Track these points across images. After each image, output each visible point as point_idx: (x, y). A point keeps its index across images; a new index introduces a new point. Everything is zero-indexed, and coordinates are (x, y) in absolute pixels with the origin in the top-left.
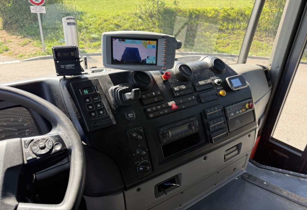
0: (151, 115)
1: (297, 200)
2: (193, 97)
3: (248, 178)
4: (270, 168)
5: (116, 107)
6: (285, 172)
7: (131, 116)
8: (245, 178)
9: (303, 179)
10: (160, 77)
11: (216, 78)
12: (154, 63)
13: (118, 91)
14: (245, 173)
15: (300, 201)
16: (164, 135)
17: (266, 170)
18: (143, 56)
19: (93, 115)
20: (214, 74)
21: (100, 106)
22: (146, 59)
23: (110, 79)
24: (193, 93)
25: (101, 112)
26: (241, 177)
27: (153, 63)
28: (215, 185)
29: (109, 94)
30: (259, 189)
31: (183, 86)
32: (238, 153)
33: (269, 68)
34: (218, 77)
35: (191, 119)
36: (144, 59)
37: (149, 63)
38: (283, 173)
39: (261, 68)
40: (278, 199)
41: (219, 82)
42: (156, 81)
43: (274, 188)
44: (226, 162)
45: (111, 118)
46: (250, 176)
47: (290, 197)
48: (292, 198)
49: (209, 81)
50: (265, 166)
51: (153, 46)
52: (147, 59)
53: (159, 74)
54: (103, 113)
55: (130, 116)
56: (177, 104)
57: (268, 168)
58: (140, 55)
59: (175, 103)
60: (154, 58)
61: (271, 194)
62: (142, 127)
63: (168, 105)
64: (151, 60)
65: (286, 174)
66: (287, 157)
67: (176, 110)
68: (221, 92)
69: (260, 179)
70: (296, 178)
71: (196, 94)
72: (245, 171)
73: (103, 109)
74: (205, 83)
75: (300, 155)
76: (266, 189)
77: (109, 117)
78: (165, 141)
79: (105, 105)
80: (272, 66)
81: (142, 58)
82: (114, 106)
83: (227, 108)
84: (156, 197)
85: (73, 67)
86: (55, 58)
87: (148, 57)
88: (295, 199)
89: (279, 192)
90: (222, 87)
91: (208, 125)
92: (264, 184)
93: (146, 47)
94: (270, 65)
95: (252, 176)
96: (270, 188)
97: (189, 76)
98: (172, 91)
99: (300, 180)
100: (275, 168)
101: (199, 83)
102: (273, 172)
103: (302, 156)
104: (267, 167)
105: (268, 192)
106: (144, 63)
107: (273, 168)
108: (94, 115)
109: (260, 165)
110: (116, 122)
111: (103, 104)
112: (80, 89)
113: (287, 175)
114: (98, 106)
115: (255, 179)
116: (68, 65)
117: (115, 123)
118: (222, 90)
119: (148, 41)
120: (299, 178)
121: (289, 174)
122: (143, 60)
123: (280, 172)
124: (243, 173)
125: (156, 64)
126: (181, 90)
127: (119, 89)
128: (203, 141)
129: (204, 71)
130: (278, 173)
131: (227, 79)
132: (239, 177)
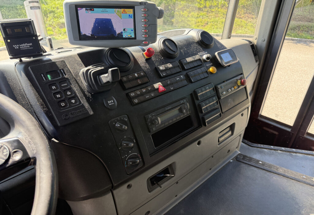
0: (136, 101)
1: (294, 176)
2: (182, 77)
3: (243, 159)
4: (262, 146)
5: (91, 94)
6: (278, 149)
7: (112, 103)
8: (241, 160)
9: (294, 154)
10: (142, 55)
11: (205, 53)
12: (133, 36)
13: (90, 73)
14: (239, 154)
15: (297, 177)
16: (153, 122)
17: (259, 149)
18: (118, 29)
19: (62, 105)
20: (202, 49)
21: (70, 93)
22: (122, 33)
23: (80, 60)
24: (181, 72)
25: (73, 101)
26: (236, 159)
27: (131, 36)
28: (210, 169)
29: (80, 78)
30: (256, 169)
31: (169, 64)
32: (232, 134)
33: (255, 42)
34: (207, 53)
35: (182, 102)
36: (120, 32)
37: (127, 37)
38: (275, 150)
39: (247, 42)
40: (275, 178)
41: (208, 58)
42: (137, 60)
43: (270, 166)
44: (220, 145)
45: (86, 108)
46: (245, 157)
47: (286, 174)
48: (289, 175)
49: (197, 57)
50: (256, 144)
51: (129, 15)
52: (123, 32)
53: (140, 52)
54: (76, 102)
55: (110, 103)
56: (164, 86)
57: (260, 147)
58: (114, 28)
59: (161, 85)
60: (132, 31)
61: (268, 173)
62: (126, 115)
63: (153, 87)
64: (129, 34)
65: (278, 150)
66: (276, 133)
67: (164, 93)
68: (211, 69)
69: (256, 159)
70: (288, 153)
71: (185, 72)
72: (239, 152)
73: (75, 97)
74: (194, 60)
75: (289, 130)
76: (262, 169)
77: (83, 106)
78: (154, 129)
79: (76, 92)
81: (118, 32)
82: (89, 93)
83: (219, 86)
84: (150, 192)
85: (30, 46)
86: (4, 36)
87: (124, 30)
88: (292, 176)
89: (275, 170)
90: (212, 64)
91: (200, 107)
93: (120, 17)
94: (256, 39)
95: (247, 157)
96: (266, 166)
97: (175, 52)
98: (157, 70)
99: (292, 155)
100: (267, 146)
101: (186, 61)
102: (265, 150)
103: (291, 131)
104: (259, 145)
105: (264, 171)
106: (120, 37)
107: (265, 145)
108: (64, 105)
109: (252, 144)
110: (93, 111)
111: (74, 92)
112: (43, 74)
113: (279, 152)
114: (68, 94)
115: (251, 159)
116: (24, 45)
117: (91, 113)
118: (212, 67)
119: (122, 10)
120: (291, 153)
121: (280, 150)
122: (119, 34)
123: (271, 149)
124: (237, 154)
125: (135, 38)
126: (167, 69)
127: (92, 71)
128: (196, 124)
129: (190, 46)
130: (269, 150)
131: (216, 54)
132: (233, 158)
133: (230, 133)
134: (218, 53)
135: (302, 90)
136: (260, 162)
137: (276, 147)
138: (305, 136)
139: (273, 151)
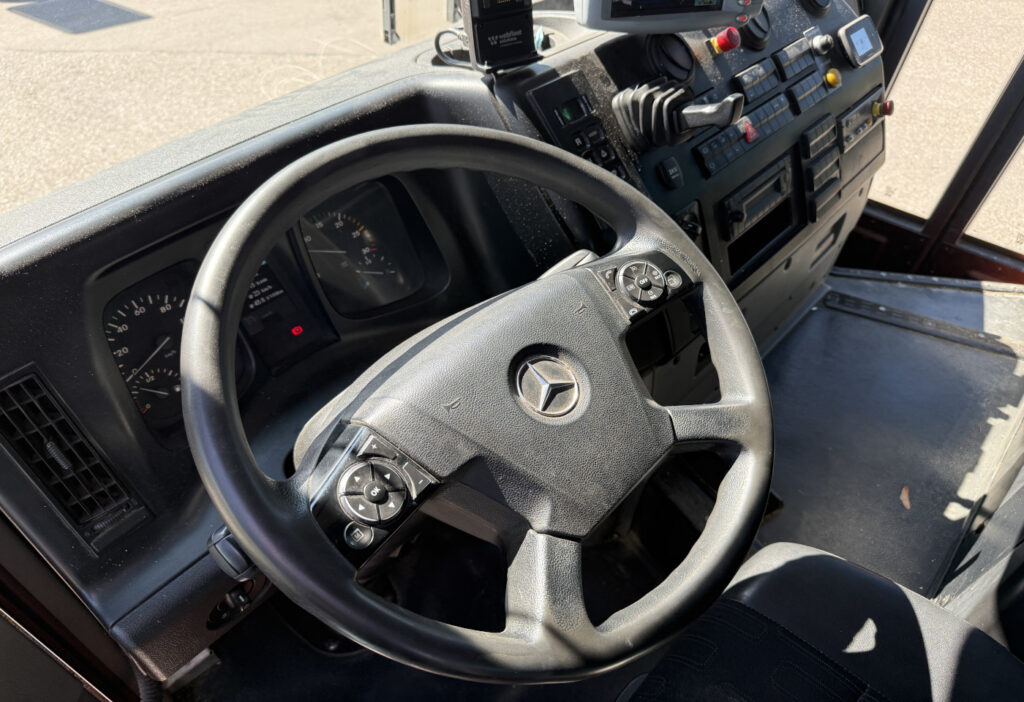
0: (712, 166)
1: (957, 336)
2: (782, 99)
3: (841, 302)
4: (859, 272)
5: (636, 153)
6: (896, 279)
8: (838, 305)
9: (935, 290)
10: (705, 44)
11: (815, 31)
13: (661, 104)
14: (830, 293)
15: (965, 337)
17: (852, 281)
20: (808, 19)
21: (606, 154)
23: (603, 68)
24: (777, 86)
26: (824, 302)
29: (614, 116)
30: (872, 324)
31: (757, 66)
32: (834, 242)
34: (819, 30)
35: (781, 164)
37: (702, 4)
38: (890, 281)
40: (919, 340)
41: (825, 46)
43: (905, 316)
44: (814, 267)
46: (843, 297)
47: (942, 331)
49: (804, 43)
53: (699, 37)
55: (674, 174)
56: (754, 125)
59: (750, 122)
61: (902, 332)
62: (696, 202)
63: (736, 129)
65: (896, 282)
66: (882, 239)
67: (758, 142)
68: (830, 76)
69: (870, 302)
70: (921, 289)
71: (785, 86)
72: (829, 288)
74: (799, 52)
75: (918, 229)
76: (888, 323)
78: (736, 233)
79: (617, 150)
82: (634, 151)
83: (844, 121)
85: (519, 37)
88: (954, 334)
89: (916, 325)
90: (829, 61)
91: (810, 174)
92: (881, 311)
95: (849, 297)
96: (897, 317)
97: (765, 33)
98: (738, 85)
99: (931, 292)
100: (871, 272)
101: (786, 55)
102: (868, 282)
103: (924, 232)
104: (852, 272)
105: (894, 328)
106: (688, 4)
107: (866, 271)
111: (613, 148)
112: (557, 109)
113: (901, 285)
114: (604, 156)
115: (858, 303)
116: (508, 35)
118: (832, 70)
120: (929, 288)
121: (904, 282)
123: (882, 280)
124: (826, 291)
125: (721, 7)
126: (755, 80)
127: (664, 99)
129: (787, 12)
130: (877, 283)
131: (842, 32)
132: (820, 302)
133: (831, 238)
134: (846, 30)
136: (882, 309)
137: (893, 275)
138: (959, 244)
139: (885, 285)
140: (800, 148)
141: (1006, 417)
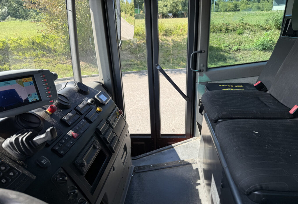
0: (62, 152)
1: (174, 165)
2: (83, 120)
3: (139, 169)
4: (141, 156)
5: (23, 161)
6: (152, 153)
7: (45, 161)
8: (138, 171)
9: (163, 152)
10: (45, 113)
11: (87, 99)
12: (38, 99)
15: (176, 164)
16: (82, 165)
17: (141, 159)
18: (23, 96)
19: (4, 182)
20: (83, 96)
21: (4, 168)
22: (27, 98)
24: (80, 117)
25: (11, 174)
26: (135, 172)
27: (36, 99)
28: (124, 189)
30: (151, 172)
31: (69, 113)
32: (127, 153)
33: (103, 82)
34: (88, 98)
35: (92, 140)
36: (26, 98)
37: (33, 101)
38: (150, 155)
39: (98, 84)
41: (92, 102)
42: (43, 118)
43: (158, 165)
44: (124, 165)
45: (27, 175)
46: (139, 168)
47: (170, 165)
49: (85, 103)
50: (137, 156)
51: (30, 83)
52: (29, 97)
53: (41, 111)
54: (14, 173)
55: (44, 162)
56: (75, 132)
57: (140, 157)
58: (20, 96)
59: (73, 132)
60: (36, 94)
61: (160, 171)
62: (61, 168)
63: (68, 136)
64: (34, 98)
65: (152, 154)
66: (143, 143)
67: (79, 137)
68: (98, 109)
69: (147, 165)
70: (159, 153)
71: (83, 117)
72: (134, 166)
73: (12, 169)
74: (84, 105)
75: (150, 137)
76: (155, 170)
77: (23, 174)
78: (85, 170)
79: (10, 164)
80: (104, 80)
81: (24, 98)
82: (21, 161)
83: (109, 120)
87: (29, 95)
89: (163, 166)
90: (96, 105)
91: (105, 139)
92: (151, 167)
93: (23, 85)
94: (102, 80)
95: (141, 167)
96: (156, 167)
97: (68, 103)
98: (63, 122)
99: (161, 153)
100: (144, 154)
101: (80, 107)
102: (145, 158)
103: (152, 137)
105: (158, 170)
106: (27, 102)
107: (143, 154)
108: (5, 181)
109: (135, 158)
110: (35, 175)
111: (7, 164)
114: (3, 169)
115: (144, 167)
117: (35, 177)
118: (98, 107)
119: (23, 79)
120: (161, 152)
121: (154, 153)
122: (25, 100)
123: (148, 155)
124: (134, 168)
125: (40, 100)
126: (70, 118)
128: (108, 155)
129: (75, 96)
130: (147, 156)
131: (96, 97)
132: (133, 173)
133: (125, 153)
134: (97, 96)
135: (137, 108)
136: (151, 166)
137: (150, 152)
138: (161, 137)
139: (150, 156)
140: (97, 132)
141: (199, 184)
